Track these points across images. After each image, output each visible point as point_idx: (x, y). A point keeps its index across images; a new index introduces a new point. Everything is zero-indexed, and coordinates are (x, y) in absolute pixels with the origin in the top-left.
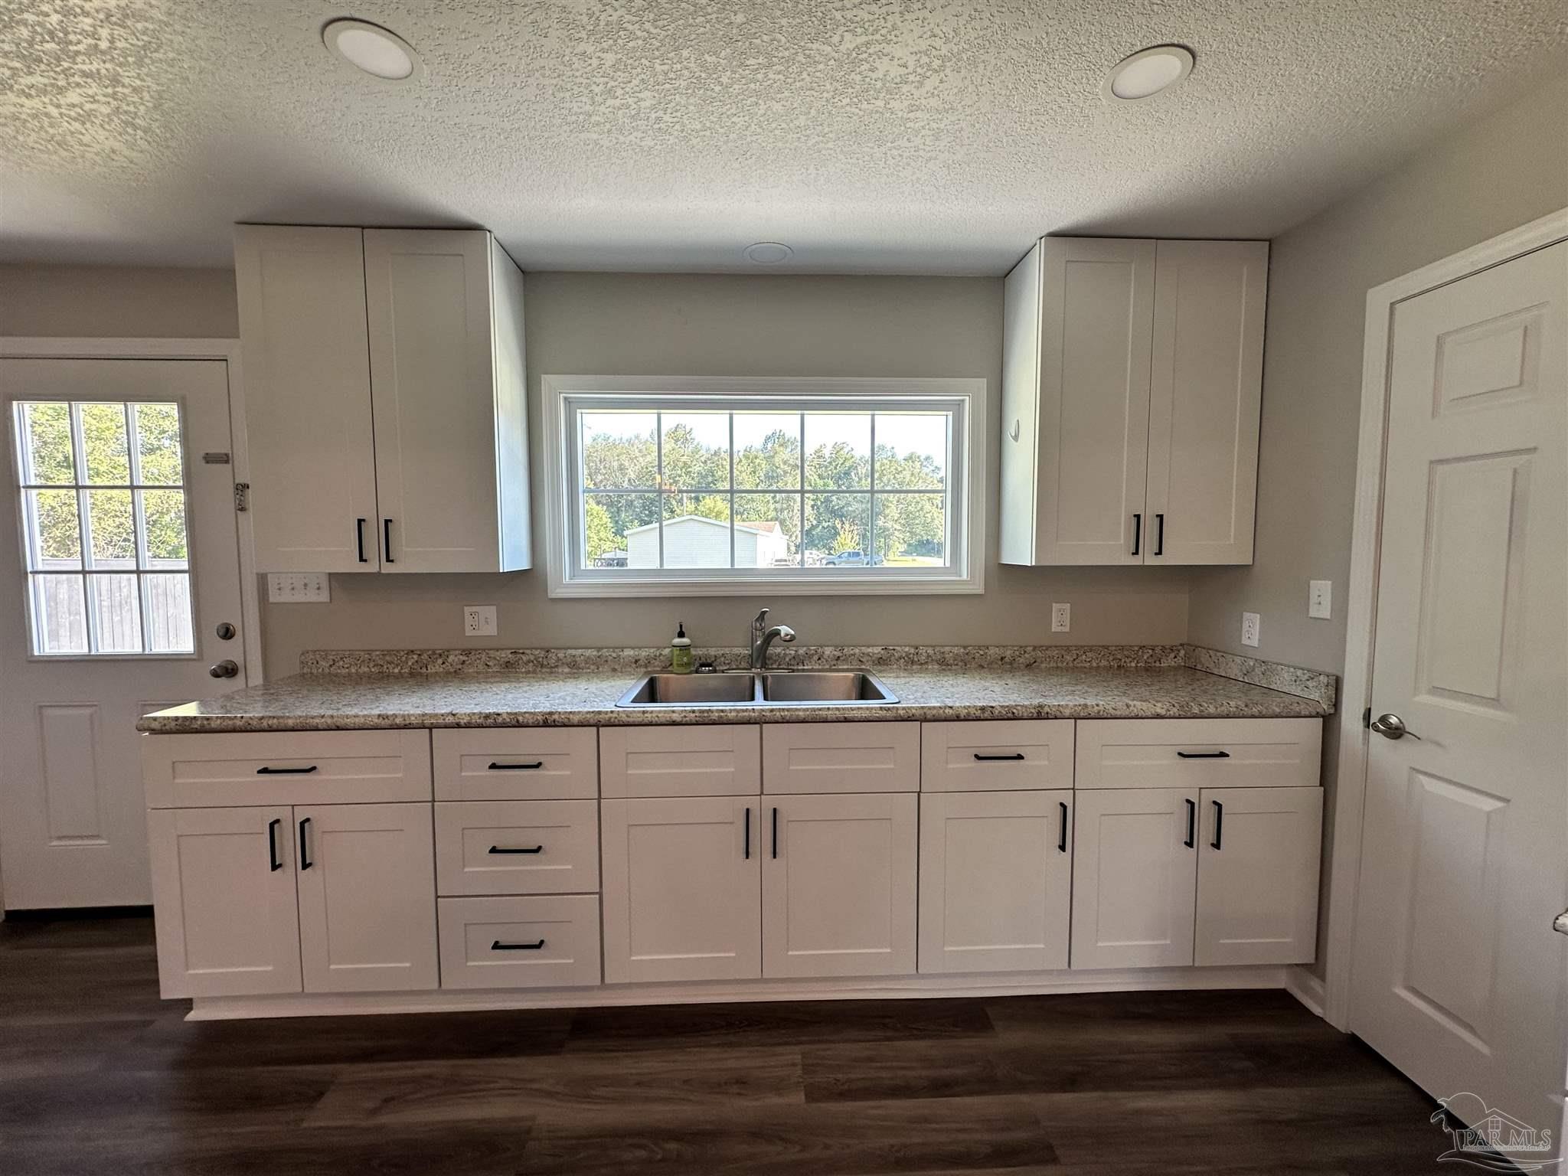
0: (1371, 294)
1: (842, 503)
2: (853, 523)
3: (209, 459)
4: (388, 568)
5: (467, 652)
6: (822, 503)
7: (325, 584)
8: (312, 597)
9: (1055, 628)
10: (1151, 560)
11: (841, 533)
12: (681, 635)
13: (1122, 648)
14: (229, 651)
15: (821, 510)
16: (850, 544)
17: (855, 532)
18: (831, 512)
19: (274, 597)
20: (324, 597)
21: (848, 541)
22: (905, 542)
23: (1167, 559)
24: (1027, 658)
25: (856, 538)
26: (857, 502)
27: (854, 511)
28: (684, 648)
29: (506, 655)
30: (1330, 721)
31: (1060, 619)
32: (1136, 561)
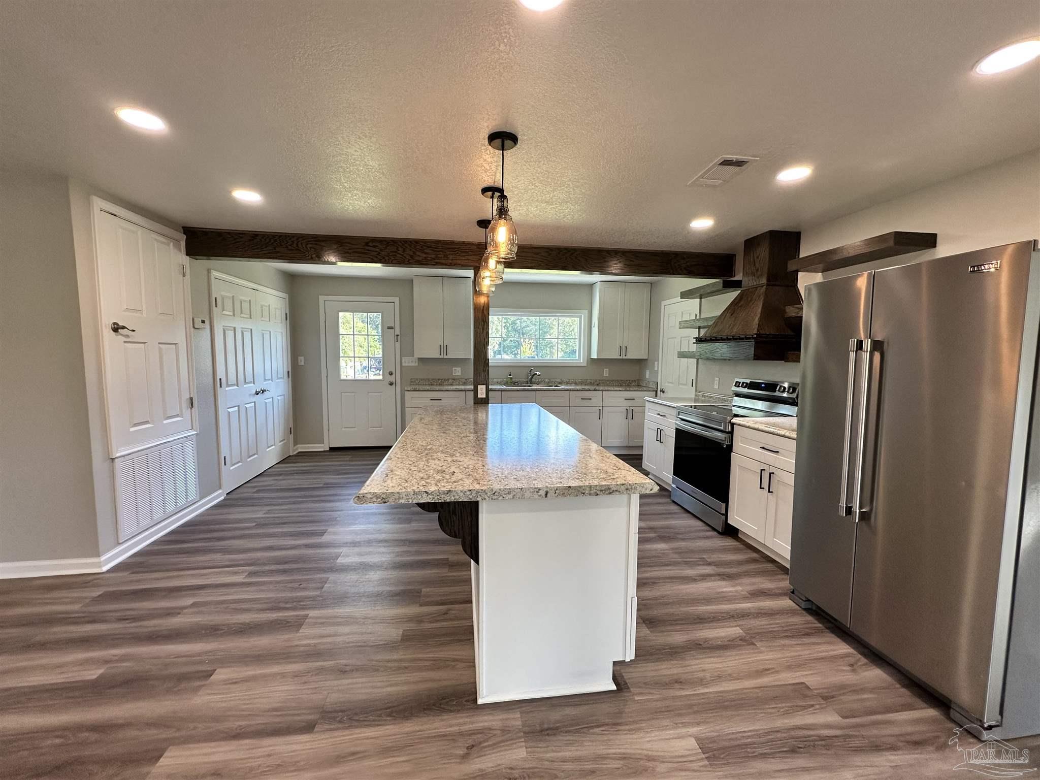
0: (662, 302)
1: (524, 324)
2: (530, 338)
3: (389, 328)
4: (445, 357)
5: (454, 380)
6: (510, 324)
7: (417, 361)
8: (413, 364)
9: (604, 375)
10: (624, 358)
11: (523, 344)
12: (510, 375)
13: (622, 380)
14: (392, 379)
15: (510, 329)
16: (529, 352)
17: (533, 344)
18: (516, 331)
19: (403, 365)
20: (417, 364)
21: (527, 350)
22: (562, 351)
23: (627, 357)
24: (598, 382)
25: (533, 348)
26: (533, 325)
27: (531, 330)
28: (511, 378)
29: (464, 380)
30: (656, 391)
31: (606, 373)
32: (621, 358)
